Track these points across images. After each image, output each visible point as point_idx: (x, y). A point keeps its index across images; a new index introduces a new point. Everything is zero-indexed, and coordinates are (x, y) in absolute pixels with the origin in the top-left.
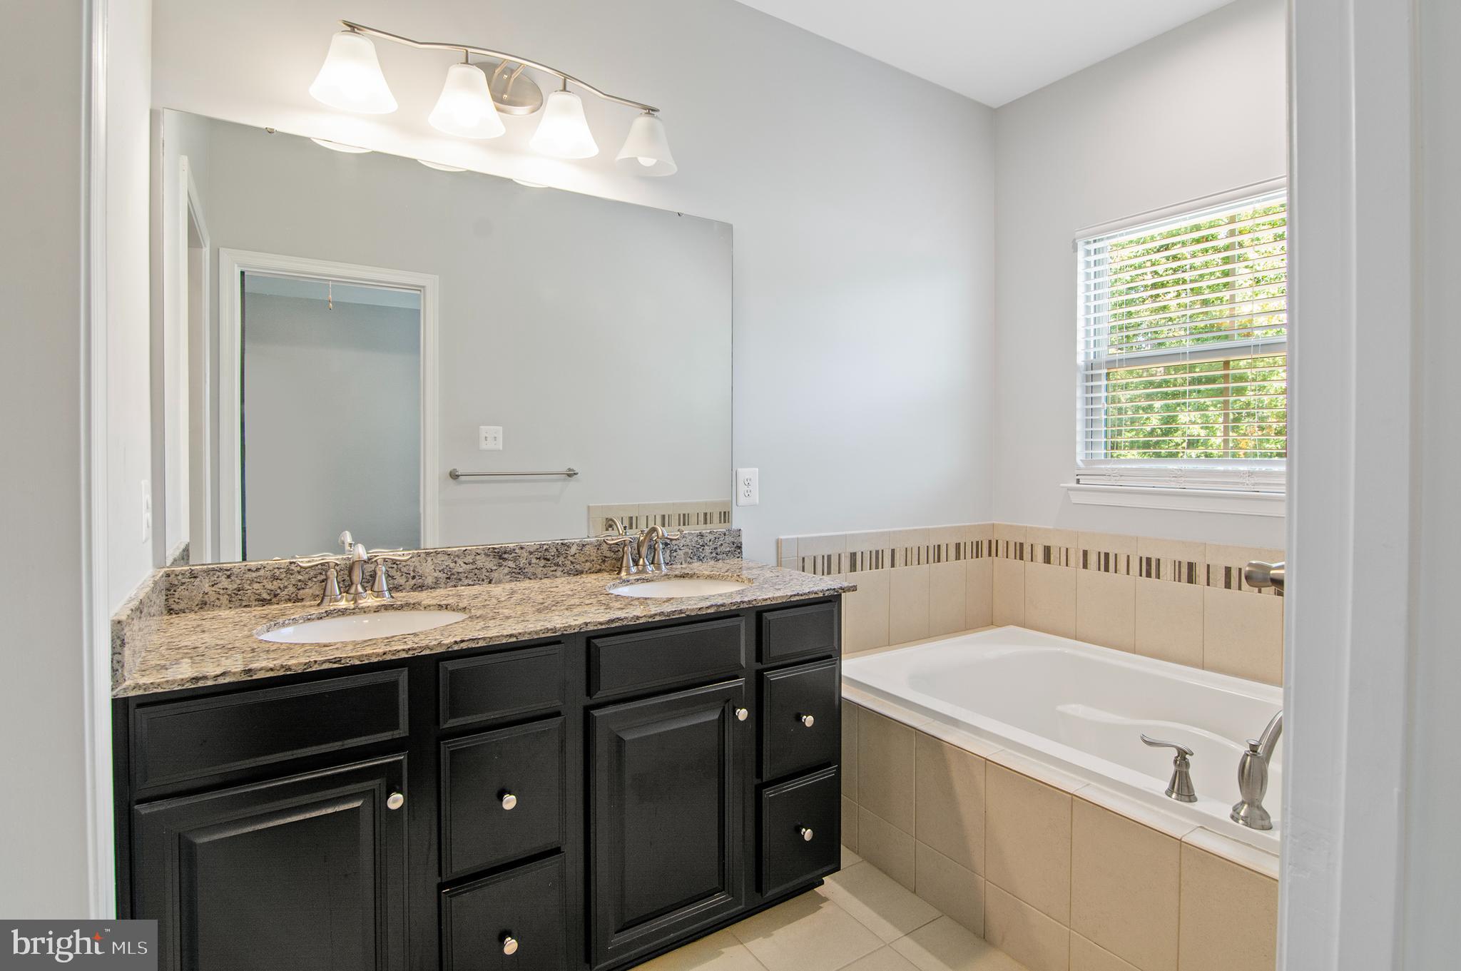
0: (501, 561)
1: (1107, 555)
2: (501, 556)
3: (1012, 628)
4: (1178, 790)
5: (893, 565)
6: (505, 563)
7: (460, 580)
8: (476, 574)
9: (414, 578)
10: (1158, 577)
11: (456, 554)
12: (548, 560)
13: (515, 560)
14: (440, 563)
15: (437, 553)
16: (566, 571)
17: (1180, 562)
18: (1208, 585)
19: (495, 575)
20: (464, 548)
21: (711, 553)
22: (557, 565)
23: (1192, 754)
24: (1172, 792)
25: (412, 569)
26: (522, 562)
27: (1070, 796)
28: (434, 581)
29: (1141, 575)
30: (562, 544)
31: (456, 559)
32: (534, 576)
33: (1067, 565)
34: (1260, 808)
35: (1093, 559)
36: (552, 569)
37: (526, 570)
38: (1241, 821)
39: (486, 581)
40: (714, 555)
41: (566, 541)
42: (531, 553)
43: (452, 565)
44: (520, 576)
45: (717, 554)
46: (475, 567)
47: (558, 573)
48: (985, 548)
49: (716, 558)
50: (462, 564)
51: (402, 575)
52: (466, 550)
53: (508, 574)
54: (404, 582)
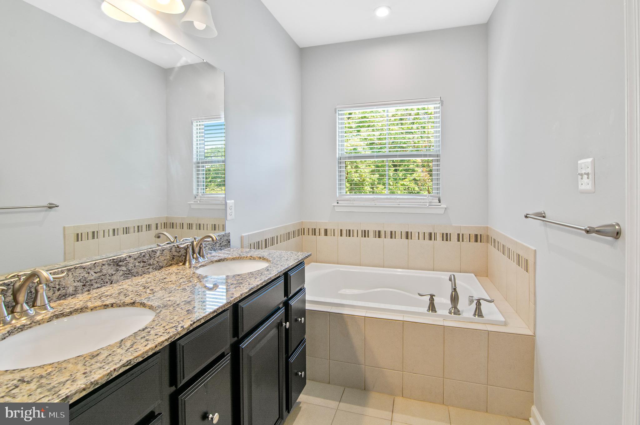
0: (118, 267)
1: (349, 230)
2: (118, 264)
3: (313, 263)
4: (432, 309)
5: (277, 244)
6: (120, 269)
7: (92, 285)
8: (102, 279)
9: (59, 290)
10: (368, 237)
11: (89, 267)
12: (145, 262)
13: (126, 265)
14: (78, 275)
15: (76, 268)
16: (154, 267)
17: (376, 231)
18: (385, 238)
19: (114, 278)
20: (94, 262)
21: (219, 246)
22: (150, 265)
23: (435, 296)
24: (430, 310)
25: (57, 283)
26: (131, 265)
27: (402, 322)
28: (74, 289)
29: (362, 237)
30: (152, 251)
31: (89, 271)
32: (138, 274)
33: (334, 236)
34: (457, 308)
35: (344, 232)
36: (147, 267)
37: (133, 271)
38: (452, 314)
39: (109, 282)
40: (220, 247)
41: (154, 249)
42: (135, 259)
43: (86, 275)
44: (129, 276)
45: (221, 247)
46: (101, 274)
47: (151, 270)
48: (301, 232)
49: (221, 249)
50: (94, 274)
51: (50, 289)
52: (96, 263)
53: (122, 275)
54: (51, 294)
